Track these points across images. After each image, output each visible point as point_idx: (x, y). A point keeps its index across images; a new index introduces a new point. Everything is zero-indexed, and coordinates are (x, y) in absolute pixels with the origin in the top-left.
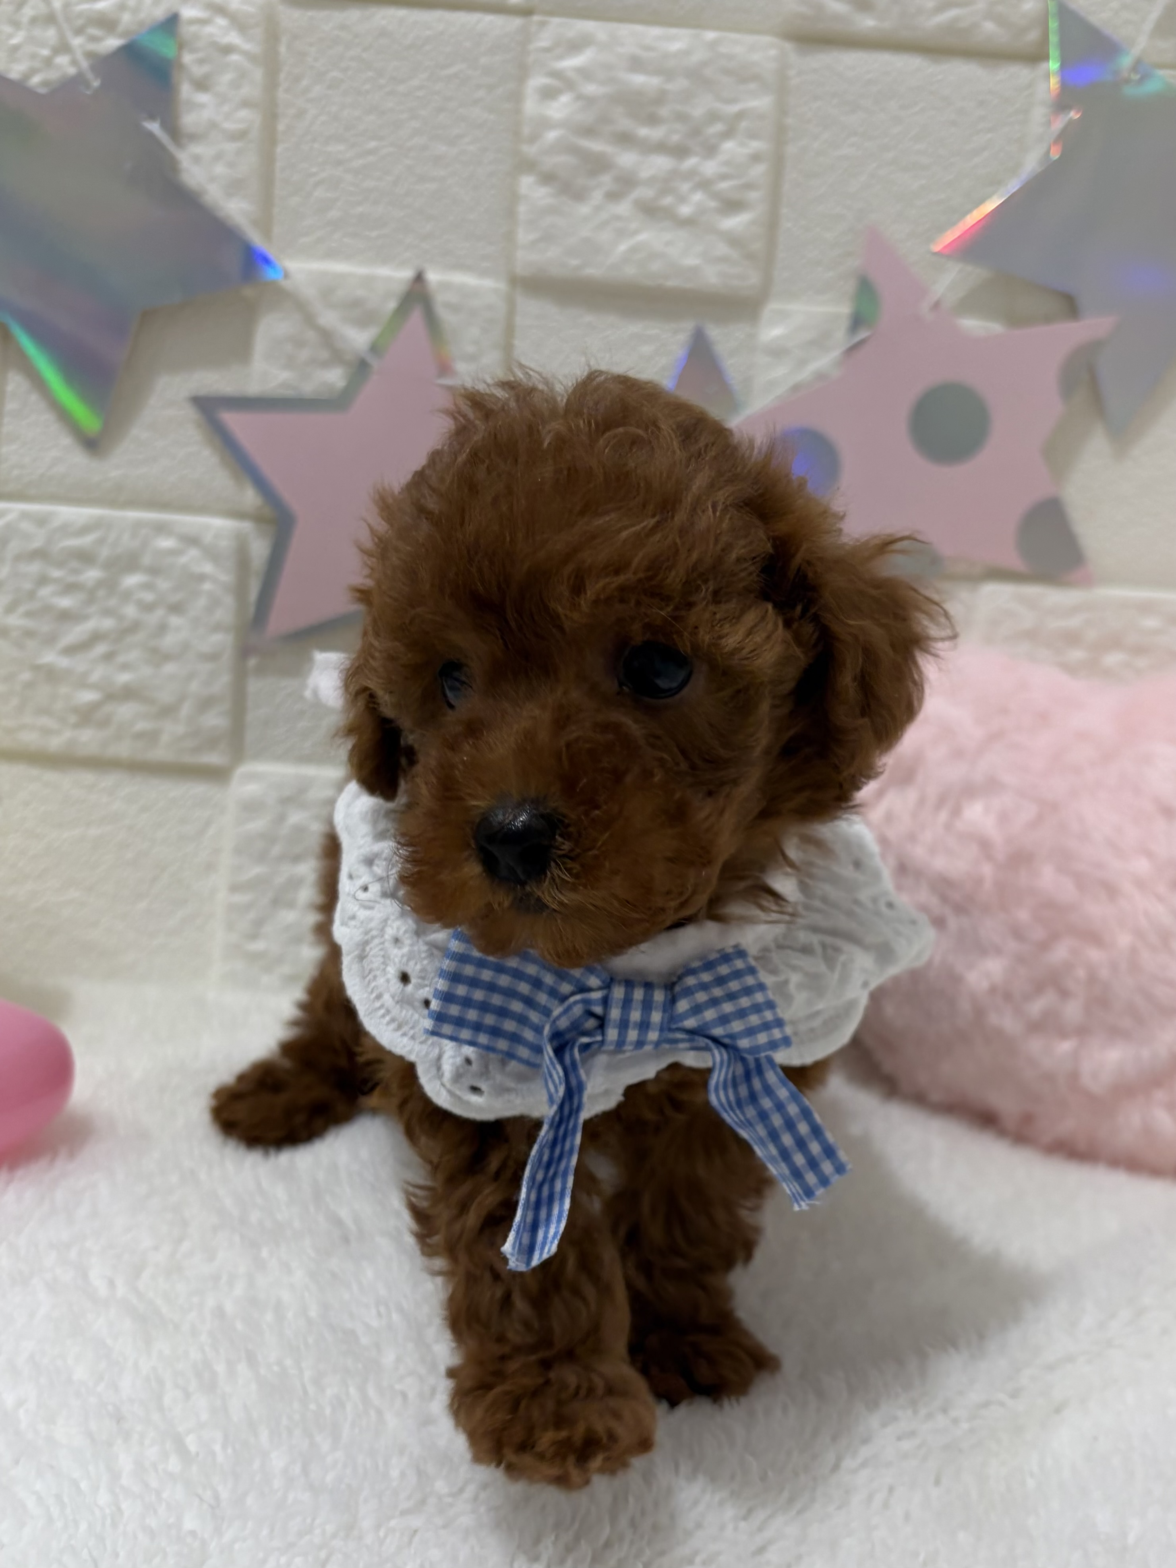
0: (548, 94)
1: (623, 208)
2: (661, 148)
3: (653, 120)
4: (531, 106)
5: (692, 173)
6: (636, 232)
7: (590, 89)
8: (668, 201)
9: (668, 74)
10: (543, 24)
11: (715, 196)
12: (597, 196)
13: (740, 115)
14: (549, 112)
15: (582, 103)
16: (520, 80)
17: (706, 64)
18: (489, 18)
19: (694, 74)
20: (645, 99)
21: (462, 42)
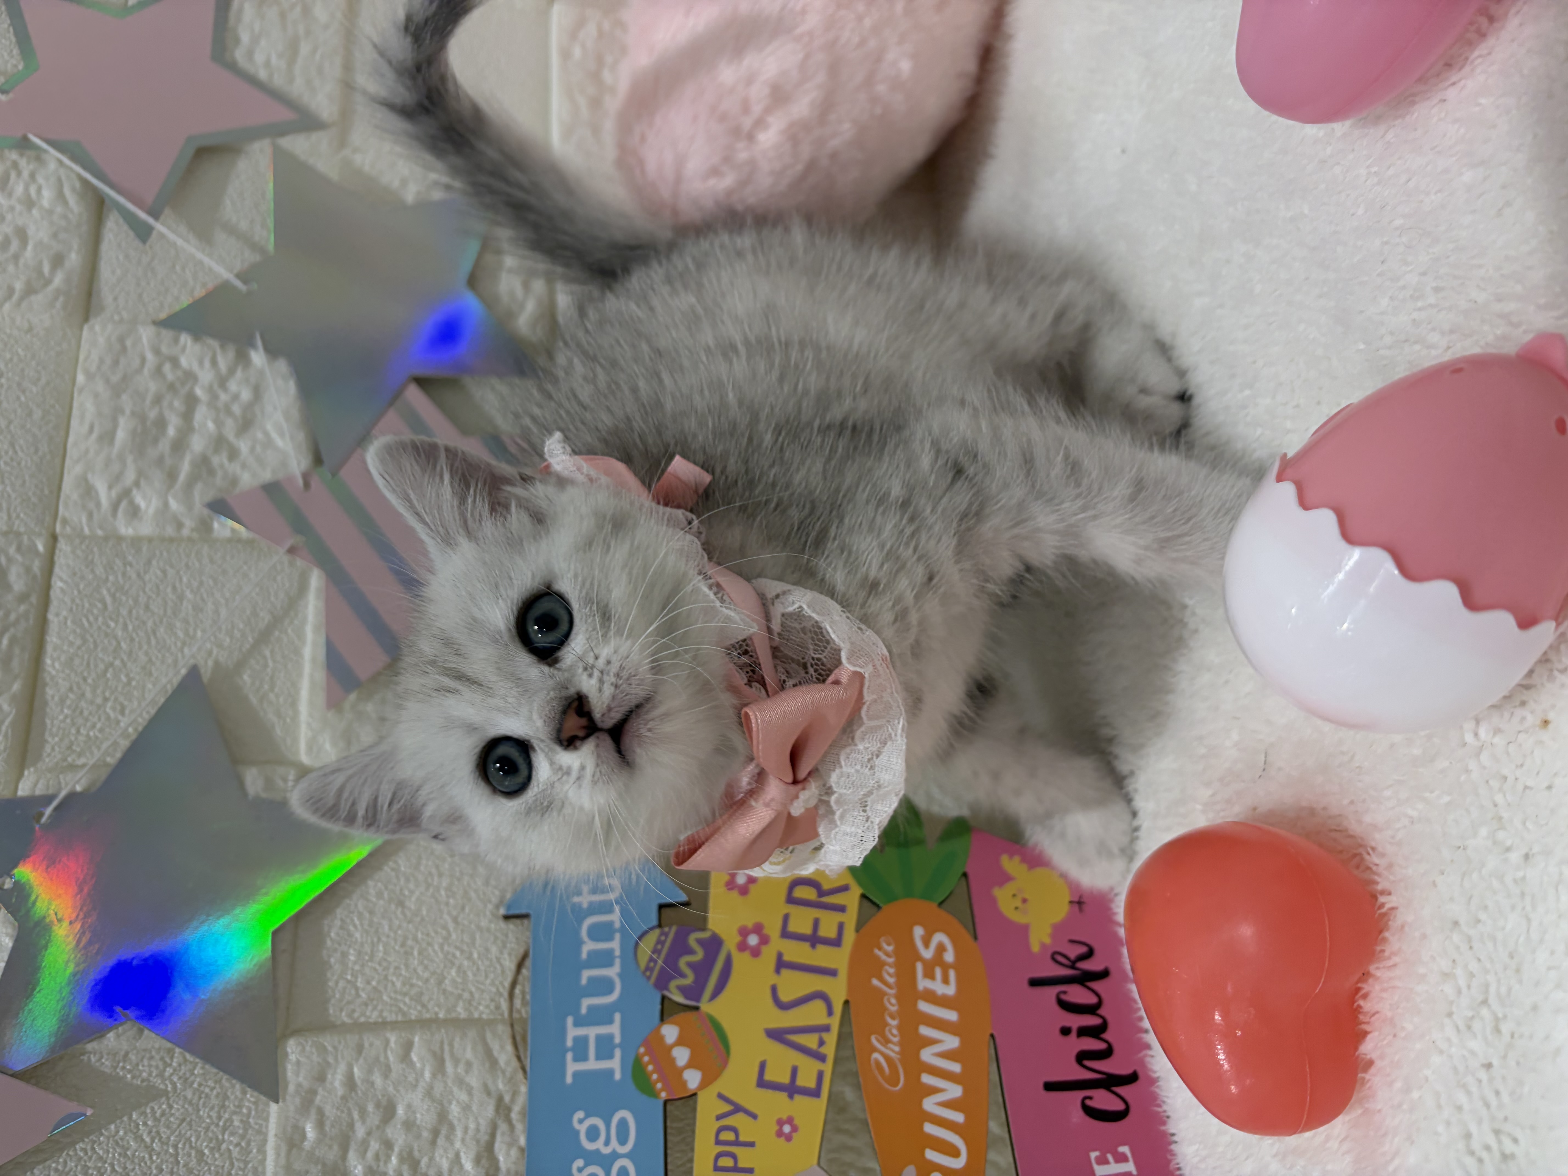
0: (134, 512)
1: (243, 446)
2: (188, 415)
3: (161, 424)
4: (146, 528)
5: (210, 390)
6: (266, 434)
7: (130, 476)
8: (236, 409)
9: (118, 411)
10: (65, 522)
11: (232, 371)
12: (234, 468)
13: (157, 352)
14: (151, 511)
15: (143, 483)
16: (120, 539)
17: (107, 381)
18: (57, 570)
19: (117, 391)
20: (139, 430)
21: (79, 592)
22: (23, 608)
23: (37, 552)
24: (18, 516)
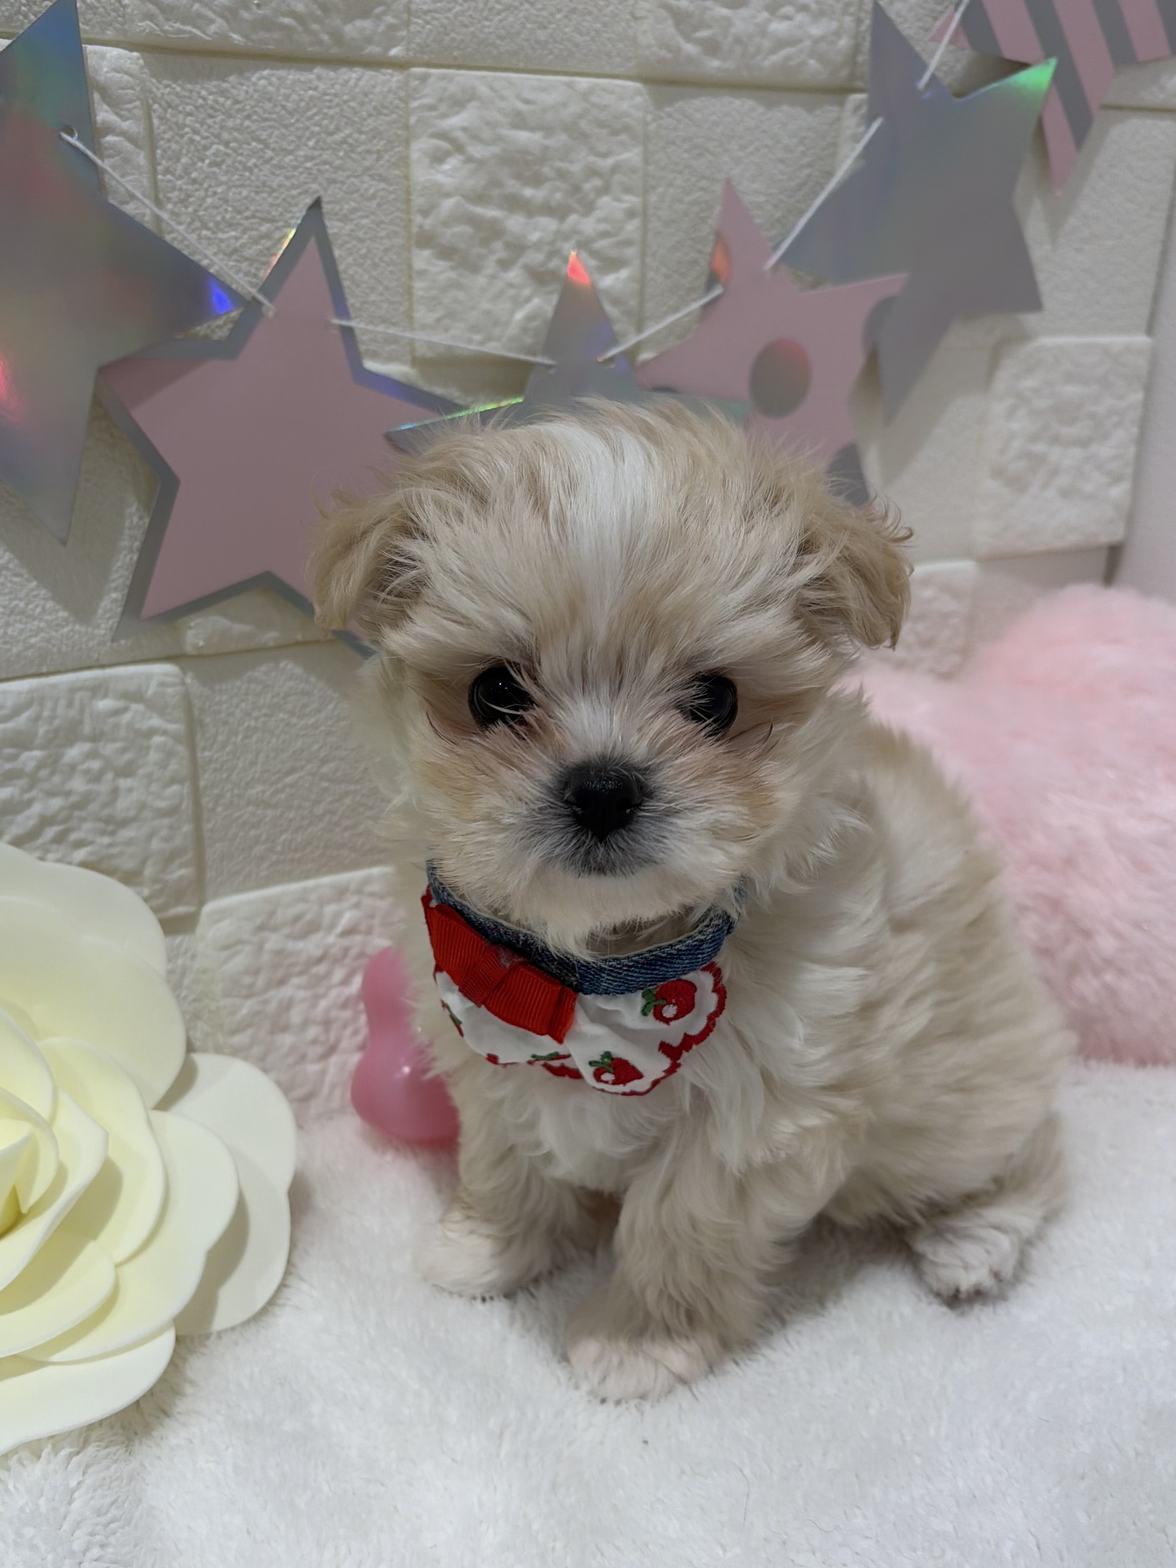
0: (438, 158)
1: (514, 275)
2: (548, 209)
3: (537, 181)
4: (419, 173)
5: (575, 231)
6: (528, 300)
7: (477, 151)
8: (554, 263)
9: (549, 130)
10: (424, 79)
11: (594, 254)
12: (490, 267)
13: (615, 169)
14: (440, 178)
15: (472, 166)
16: (407, 143)
17: (580, 116)
18: (370, 73)
19: (571, 128)
20: (529, 158)
21: (345, 102)
22: (326, 38)
23: (388, 49)
24: (428, 23)
